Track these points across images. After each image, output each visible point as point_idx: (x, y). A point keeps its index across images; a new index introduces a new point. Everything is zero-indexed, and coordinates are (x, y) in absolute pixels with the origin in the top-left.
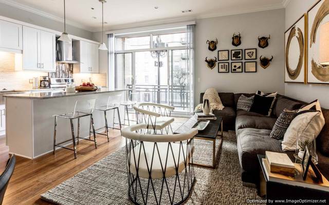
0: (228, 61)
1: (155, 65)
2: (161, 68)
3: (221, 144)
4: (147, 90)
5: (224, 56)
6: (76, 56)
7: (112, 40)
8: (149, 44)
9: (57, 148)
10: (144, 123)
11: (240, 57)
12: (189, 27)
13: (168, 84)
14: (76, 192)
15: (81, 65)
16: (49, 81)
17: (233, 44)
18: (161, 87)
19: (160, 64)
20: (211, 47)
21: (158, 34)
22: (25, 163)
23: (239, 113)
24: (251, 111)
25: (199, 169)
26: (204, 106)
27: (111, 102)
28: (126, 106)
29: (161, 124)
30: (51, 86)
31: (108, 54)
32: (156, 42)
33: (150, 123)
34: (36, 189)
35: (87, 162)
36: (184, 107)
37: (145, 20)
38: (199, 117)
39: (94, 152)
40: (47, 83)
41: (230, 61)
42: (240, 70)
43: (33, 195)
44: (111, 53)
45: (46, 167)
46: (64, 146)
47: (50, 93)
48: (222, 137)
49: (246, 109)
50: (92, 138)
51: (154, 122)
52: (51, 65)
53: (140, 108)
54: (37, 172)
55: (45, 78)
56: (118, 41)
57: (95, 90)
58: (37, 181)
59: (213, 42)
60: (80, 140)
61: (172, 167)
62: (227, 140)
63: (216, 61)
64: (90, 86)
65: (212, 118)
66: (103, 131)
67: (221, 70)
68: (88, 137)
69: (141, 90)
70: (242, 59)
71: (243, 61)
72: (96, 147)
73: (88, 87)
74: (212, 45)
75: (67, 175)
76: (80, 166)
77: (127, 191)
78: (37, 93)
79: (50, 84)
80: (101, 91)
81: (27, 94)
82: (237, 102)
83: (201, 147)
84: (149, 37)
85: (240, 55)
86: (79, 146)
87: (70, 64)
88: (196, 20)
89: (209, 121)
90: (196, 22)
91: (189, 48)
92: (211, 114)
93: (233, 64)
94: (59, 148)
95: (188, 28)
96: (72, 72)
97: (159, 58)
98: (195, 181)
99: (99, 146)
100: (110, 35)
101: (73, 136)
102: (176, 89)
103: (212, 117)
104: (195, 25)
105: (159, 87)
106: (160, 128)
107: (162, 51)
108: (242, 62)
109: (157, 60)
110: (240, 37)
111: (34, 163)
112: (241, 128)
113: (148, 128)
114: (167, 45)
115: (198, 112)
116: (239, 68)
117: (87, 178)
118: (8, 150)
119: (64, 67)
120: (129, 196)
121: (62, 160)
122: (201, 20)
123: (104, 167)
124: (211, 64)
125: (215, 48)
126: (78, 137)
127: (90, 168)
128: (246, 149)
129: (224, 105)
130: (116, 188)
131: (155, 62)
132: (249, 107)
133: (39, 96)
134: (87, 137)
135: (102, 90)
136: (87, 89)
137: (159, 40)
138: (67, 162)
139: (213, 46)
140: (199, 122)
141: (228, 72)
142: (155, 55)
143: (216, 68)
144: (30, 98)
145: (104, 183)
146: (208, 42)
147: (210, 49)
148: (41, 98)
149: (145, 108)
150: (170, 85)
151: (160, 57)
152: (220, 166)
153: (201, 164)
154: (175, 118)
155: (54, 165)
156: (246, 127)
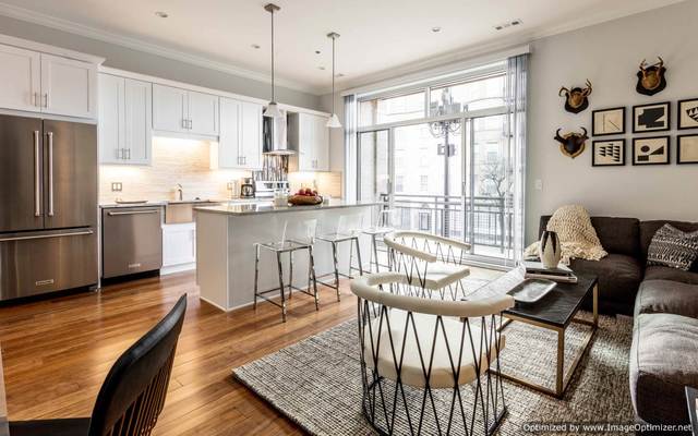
0: (622, 137)
1: (439, 153)
2: (451, 159)
3: (590, 345)
4: (425, 205)
5: (610, 123)
6: (293, 143)
7: (353, 106)
8: (423, 108)
9: (259, 300)
10: (403, 272)
11: (662, 124)
12: (513, 61)
13: (464, 193)
14: (279, 378)
15: (301, 157)
16: (253, 186)
17: (641, 89)
18: (451, 200)
19: (449, 151)
20: (573, 104)
21: (445, 85)
22: (217, 316)
23: (651, 272)
24: (691, 269)
25: (519, 390)
26: (544, 247)
27: (344, 226)
28: (374, 236)
29: (436, 278)
30: (257, 194)
31: (345, 133)
32: (441, 103)
33: (415, 275)
34: (228, 359)
35: (300, 331)
36: (502, 247)
37: (412, 59)
38: (529, 271)
39: (314, 316)
40: (250, 190)
41: (629, 136)
42: (663, 158)
43: (223, 367)
44: (351, 132)
45: (243, 327)
46: (270, 298)
47: (254, 207)
48: (594, 327)
49: (678, 264)
50: (312, 292)
51: (422, 271)
52: (256, 160)
53: (399, 241)
54: (232, 333)
55: (247, 181)
56: (363, 109)
57: (319, 203)
58: (230, 348)
59: (578, 90)
60: (294, 291)
61: (444, 370)
62: (608, 337)
63: (585, 137)
64: (311, 195)
65: (567, 278)
66: (331, 280)
67: (600, 159)
68: (307, 287)
69: (412, 205)
70: (669, 129)
71: (674, 133)
72: (317, 306)
73: (308, 198)
74: (575, 97)
75: (268, 347)
76: (291, 336)
77: (359, 398)
78: (237, 206)
79: (254, 191)
80: (330, 205)
81: (224, 208)
82: (649, 242)
83: (533, 342)
84: (423, 94)
85: (664, 118)
86: (293, 301)
87: (283, 157)
88: (531, 42)
89: (555, 284)
90: (532, 48)
91: (513, 110)
92: (562, 266)
93: (640, 144)
94: (263, 300)
95: (510, 64)
96: (286, 170)
97: (447, 137)
98: (505, 414)
99: (323, 306)
100: (348, 98)
101: (282, 284)
102: (478, 205)
103: (564, 275)
104: (529, 55)
105: (446, 200)
106: (436, 286)
107: (455, 121)
108: (669, 137)
109: (442, 141)
110: (663, 70)
111: (229, 319)
112: (649, 310)
113: (410, 283)
114: (466, 107)
115: (530, 260)
116: (660, 151)
117: (298, 359)
118: (198, 293)
119: (275, 162)
120: (364, 407)
121: (265, 321)
122: (545, 40)
123: (326, 346)
124: (572, 144)
125: (584, 105)
126: (290, 286)
127: (304, 342)
128: (649, 367)
129: (605, 248)
130: (342, 388)
131: (439, 146)
132: (686, 259)
133: (240, 211)
134: (305, 288)
135: (332, 203)
136: (306, 200)
137: (448, 98)
138: (271, 326)
139: (577, 100)
140: (527, 282)
141: (624, 164)
142: (439, 130)
143: (586, 154)
144: (228, 213)
145: (323, 374)
146: (564, 92)
147: (568, 108)
148: (241, 214)
149: (408, 242)
150: (468, 195)
151: (450, 134)
152: (578, 396)
153: (525, 380)
154: (471, 268)
155: (255, 326)
156: (667, 310)
